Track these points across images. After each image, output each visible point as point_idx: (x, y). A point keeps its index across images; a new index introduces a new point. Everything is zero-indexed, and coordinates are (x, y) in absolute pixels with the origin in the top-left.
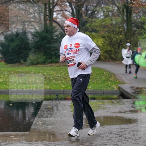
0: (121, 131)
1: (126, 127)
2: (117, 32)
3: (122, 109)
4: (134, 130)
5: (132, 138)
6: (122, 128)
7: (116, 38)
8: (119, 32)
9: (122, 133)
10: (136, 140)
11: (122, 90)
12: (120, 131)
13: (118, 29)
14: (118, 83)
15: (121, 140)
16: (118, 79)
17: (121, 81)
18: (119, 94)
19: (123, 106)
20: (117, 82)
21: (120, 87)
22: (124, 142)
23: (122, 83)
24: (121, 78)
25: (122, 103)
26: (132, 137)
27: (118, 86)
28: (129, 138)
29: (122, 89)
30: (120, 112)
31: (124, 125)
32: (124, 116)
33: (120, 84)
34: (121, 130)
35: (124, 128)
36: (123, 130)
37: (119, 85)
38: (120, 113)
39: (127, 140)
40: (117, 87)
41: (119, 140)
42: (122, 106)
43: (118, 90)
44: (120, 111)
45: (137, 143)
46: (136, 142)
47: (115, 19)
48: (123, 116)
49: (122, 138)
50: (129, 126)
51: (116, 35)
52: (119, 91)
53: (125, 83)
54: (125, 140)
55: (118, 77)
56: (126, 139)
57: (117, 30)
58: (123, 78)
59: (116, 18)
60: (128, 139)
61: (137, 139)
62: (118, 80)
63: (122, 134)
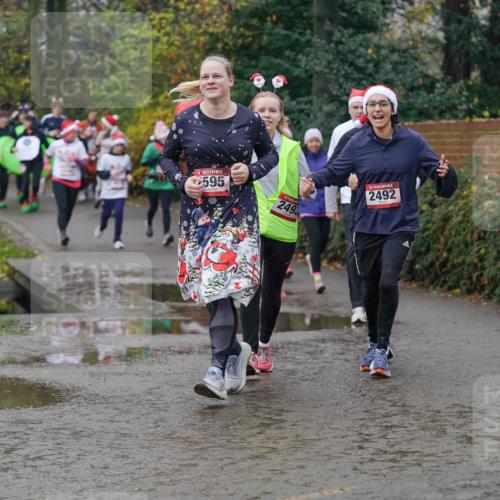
0: (15, 433)
1: (30, 418)
2: (12, 67)
3: (19, 350)
4: (59, 429)
5: (50, 458)
6: (18, 422)
7: (7, 89)
8: (17, 67)
9: (15, 438)
10: (68, 464)
11: (21, 281)
12: (8, 433)
13: (16, 55)
14: (8, 255)
15: (10, 465)
16: (11, 237)
17: (19, 245)
18: (12, 296)
19: (23, 338)
20: (6, 249)
21: (17, 268)
22: (21, 471)
23: (24, 254)
24: (21, 234)
25: (19, 330)
26: (51, 452)
27: (7, 263)
28: (40, 458)
29: (22, 275)
30: (12, 362)
31: (23, 410)
32: (27, 377)
33: (18, 256)
34: (12, 429)
35: (24, 422)
36: (21, 428)
37: (13, 262)
38: (10, 366)
39: (34, 464)
40: (6, 268)
41: (5, 467)
42: (18, 339)
43: (6, 279)
44: (11, 356)
45: (69, 475)
46: (67, 471)
47: (6, 16)
48: (21, 377)
49: (14, 456)
50: (45, 412)
51: (6, 75)
52: (12, 284)
53: (36, 252)
54: (25, 466)
55: (9, 231)
56: (30, 463)
57: (12, 60)
58: (28, 235)
59: (8, 13)
60: (38, 462)
61: (69, 461)
62: (10, 241)
63: (17, 441)
